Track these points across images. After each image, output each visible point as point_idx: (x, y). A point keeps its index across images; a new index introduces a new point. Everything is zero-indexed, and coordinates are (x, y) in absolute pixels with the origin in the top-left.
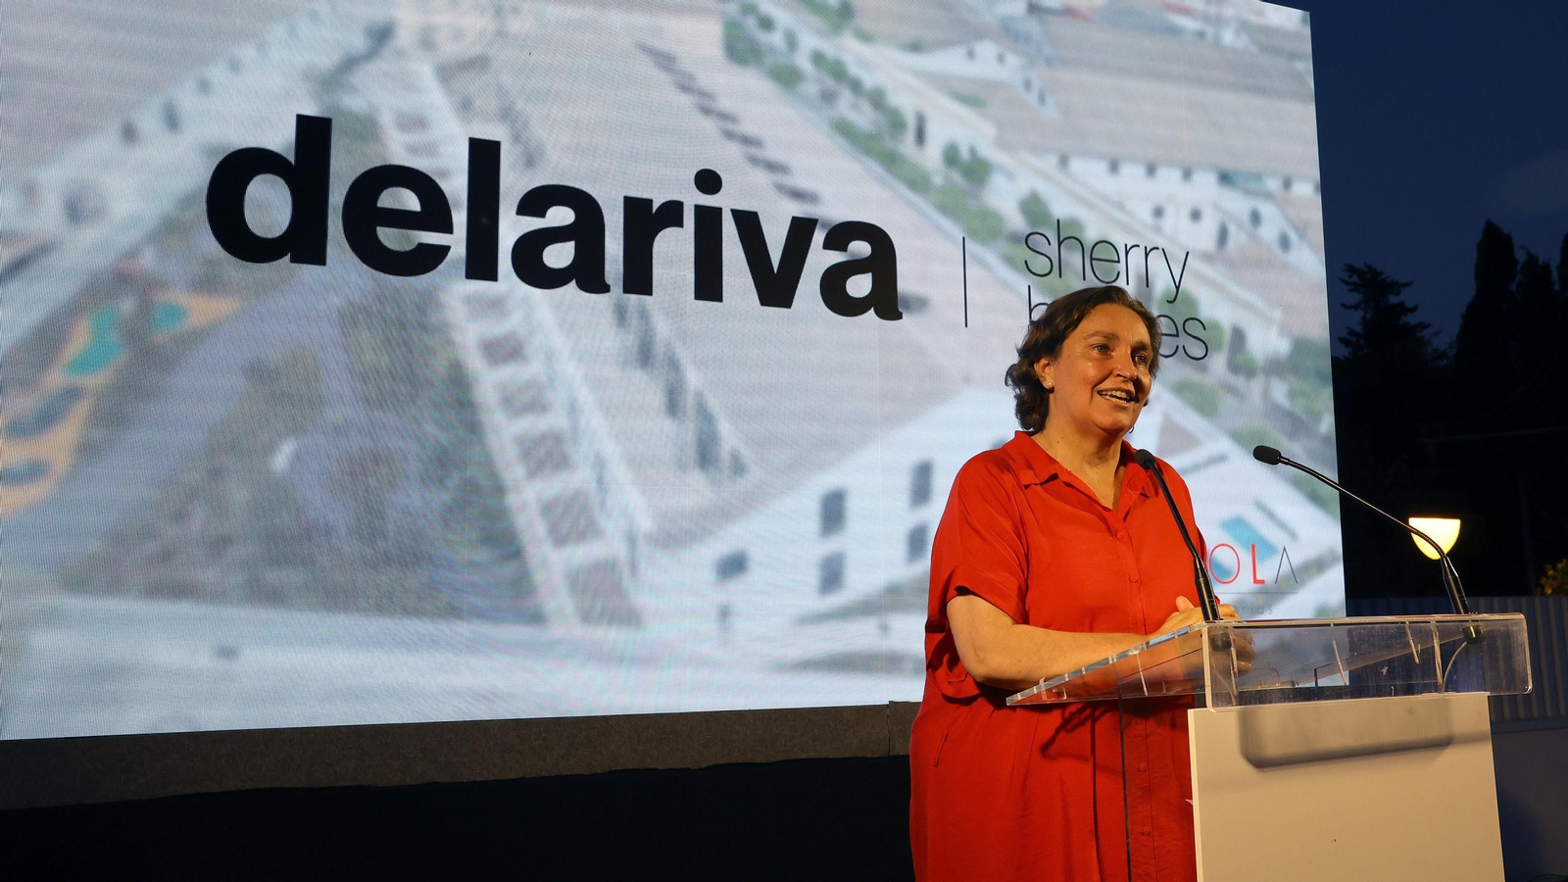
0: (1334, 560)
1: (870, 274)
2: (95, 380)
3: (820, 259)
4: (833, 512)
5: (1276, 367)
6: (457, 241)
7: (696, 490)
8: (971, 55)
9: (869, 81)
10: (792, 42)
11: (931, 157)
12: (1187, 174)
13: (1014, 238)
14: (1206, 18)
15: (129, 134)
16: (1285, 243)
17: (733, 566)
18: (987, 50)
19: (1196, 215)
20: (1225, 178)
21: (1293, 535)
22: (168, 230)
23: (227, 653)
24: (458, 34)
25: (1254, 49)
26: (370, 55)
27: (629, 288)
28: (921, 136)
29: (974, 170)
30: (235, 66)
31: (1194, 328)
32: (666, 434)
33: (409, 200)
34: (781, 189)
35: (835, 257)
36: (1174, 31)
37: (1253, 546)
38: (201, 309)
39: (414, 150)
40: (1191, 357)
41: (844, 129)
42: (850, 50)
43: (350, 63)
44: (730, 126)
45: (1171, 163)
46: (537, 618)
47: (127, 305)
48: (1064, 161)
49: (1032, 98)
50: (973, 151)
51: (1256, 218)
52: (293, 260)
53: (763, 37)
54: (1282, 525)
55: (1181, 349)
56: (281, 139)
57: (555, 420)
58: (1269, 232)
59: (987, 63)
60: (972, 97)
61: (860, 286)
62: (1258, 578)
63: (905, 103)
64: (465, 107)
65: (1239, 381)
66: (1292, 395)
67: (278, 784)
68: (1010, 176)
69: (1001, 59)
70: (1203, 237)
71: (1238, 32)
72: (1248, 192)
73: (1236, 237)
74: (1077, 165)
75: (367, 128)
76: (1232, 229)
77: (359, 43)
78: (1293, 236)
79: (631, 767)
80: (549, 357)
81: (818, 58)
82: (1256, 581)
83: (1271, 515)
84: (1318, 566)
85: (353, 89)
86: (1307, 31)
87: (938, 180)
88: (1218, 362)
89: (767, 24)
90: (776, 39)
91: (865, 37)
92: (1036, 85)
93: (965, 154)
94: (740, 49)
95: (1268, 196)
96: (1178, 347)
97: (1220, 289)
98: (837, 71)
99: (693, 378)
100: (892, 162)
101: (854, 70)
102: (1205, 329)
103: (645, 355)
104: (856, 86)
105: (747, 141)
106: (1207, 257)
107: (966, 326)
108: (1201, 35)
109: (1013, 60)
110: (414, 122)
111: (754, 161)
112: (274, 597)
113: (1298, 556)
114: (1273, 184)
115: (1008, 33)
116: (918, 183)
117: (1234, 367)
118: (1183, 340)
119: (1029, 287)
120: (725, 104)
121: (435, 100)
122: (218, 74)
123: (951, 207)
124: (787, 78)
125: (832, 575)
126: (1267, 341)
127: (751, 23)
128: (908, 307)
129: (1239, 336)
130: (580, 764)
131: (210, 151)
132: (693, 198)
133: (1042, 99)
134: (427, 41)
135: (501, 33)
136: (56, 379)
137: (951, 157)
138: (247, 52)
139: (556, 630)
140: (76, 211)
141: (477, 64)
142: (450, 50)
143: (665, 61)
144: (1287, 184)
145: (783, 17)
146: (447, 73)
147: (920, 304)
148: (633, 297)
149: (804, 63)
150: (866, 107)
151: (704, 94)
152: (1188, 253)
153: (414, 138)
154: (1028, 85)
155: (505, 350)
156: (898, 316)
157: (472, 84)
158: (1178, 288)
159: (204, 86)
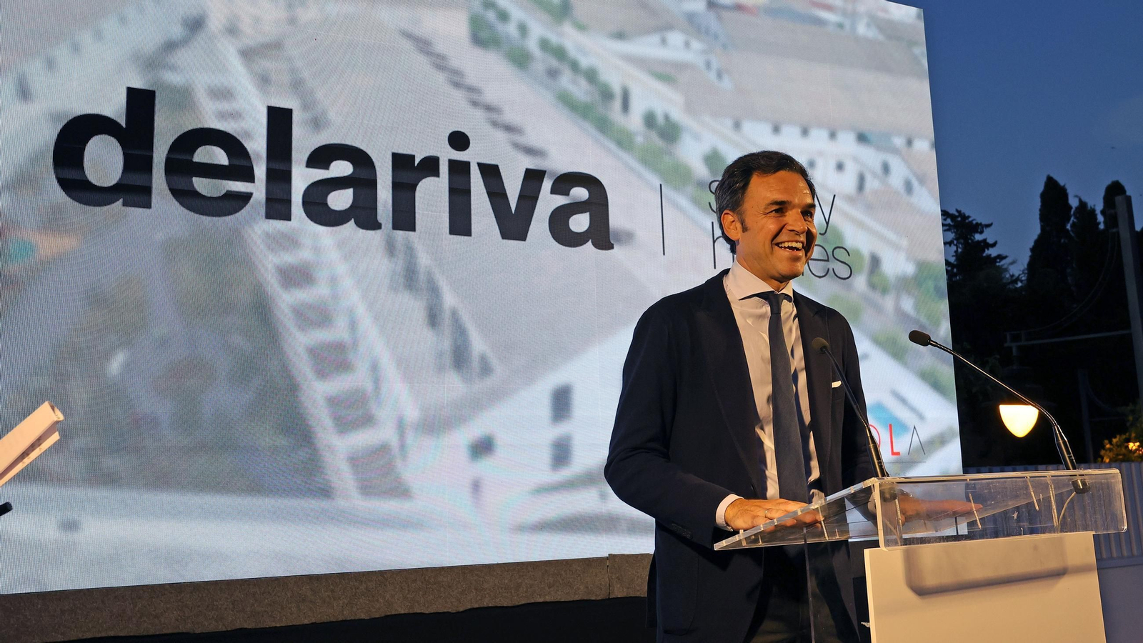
0: (953, 436)
1: (588, 214)
3: (548, 201)
4: (562, 402)
5: (905, 284)
6: (258, 189)
7: (453, 386)
8: (664, 41)
9: (584, 62)
10: (523, 29)
11: (634, 122)
12: (833, 135)
13: (700, 184)
14: (844, 13)
16: (909, 187)
17: (483, 448)
18: (676, 38)
19: (840, 167)
20: (862, 138)
21: (921, 417)
22: (21, 182)
23: (70, 526)
24: (258, 22)
25: (881, 37)
26: (184, 42)
27: (396, 226)
28: (626, 106)
29: (669, 132)
30: (76, 48)
31: (840, 254)
32: (427, 342)
33: (220, 157)
34: (517, 146)
35: (561, 200)
36: (820, 22)
37: (890, 426)
38: (47, 245)
39: (222, 116)
40: (839, 278)
41: (566, 101)
42: (569, 38)
43: (170, 46)
44: (475, 97)
45: (820, 126)
46: (326, 492)
48: (737, 125)
49: (712, 76)
50: (667, 117)
51: (886, 168)
52: (124, 205)
53: (501, 28)
54: (913, 409)
55: (831, 271)
56: (114, 107)
57: (338, 332)
58: (896, 180)
59: (676, 47)
60: (666, 74)
61: (580, 223)
62: (895, 451)
63: (613, 79)
64: (264, 81)
65: (876, 296)
66: (917, 307)
67: (112, 634)
68: (697, 137)
69: (687, 45)
70: (847, 182)
71: (868, 25)
72: (879, 148)
73: (872, 184)
74: (747, 126)
75: (184, 97)
76: (869, 178)
77: (177, 31)
78: (915, 183)
79: (403, 612)
80: (333, 280)
81: (545, 45)
82: (893, 453)
83: (903, 401)
84: (940, 441)
85: (173, 68)
86: (922, 25)
87: (639, 140)
88: (860, 282)
89: (504, 16)
90: (511, 29)
91: (581, 27)
92: (715, 65)
93: (660, 120)
94: (482, 36)
95: (895, 151)
96: (828, 269)
97: (860, 225)
98: (560, 53)
99: (449, 299)
100: (603, 126)
101: (572, 52)
102: (849, 255)
103: (410, 278)
104: (575, 66)
105: (489, 108)
106: (850, 199)
107: (664, 254)
108: (841, 26)
109: (696, 45)
110: (222, 94)
111: (495, 124)
112: (109, 480)
113: (925, 433)
114: (899, 142)
115: (692, 24)
116: (623, 141)
117: (872, 286)
118: (834, 265)
119: (713, 223)
120: (471, 79)
121: (239, 76)
122: (62, 53)
123: (650, 159)
124: (520, 59)
125: (561, 453)
126: (897, 265)
127: (491, 16)
128: (619, 240)
129: (875, 261)
130: (361, 610)
131: (55, 117)
132: (447, 154)
133: (719, 75)
134: (232, 30)
137: (650, 120)
138: (86, 38)
139: (341, 503)
141: (273, 47)
142: (251, 36)
143: (423, 45)
144: (910, 143)
145: (517, 14)
146: (247, 55)
147: (627, 237)
148: (400, 233)
149: (532, 45)
150: (583, 83)
151: (456, 72)
152: (835, 196)
153: (225, 106)
154: (708, 65)
155: (297, 276)
156: (611, 247)
157: (267, 64)
158: (827, 223)
159: (51, 64)
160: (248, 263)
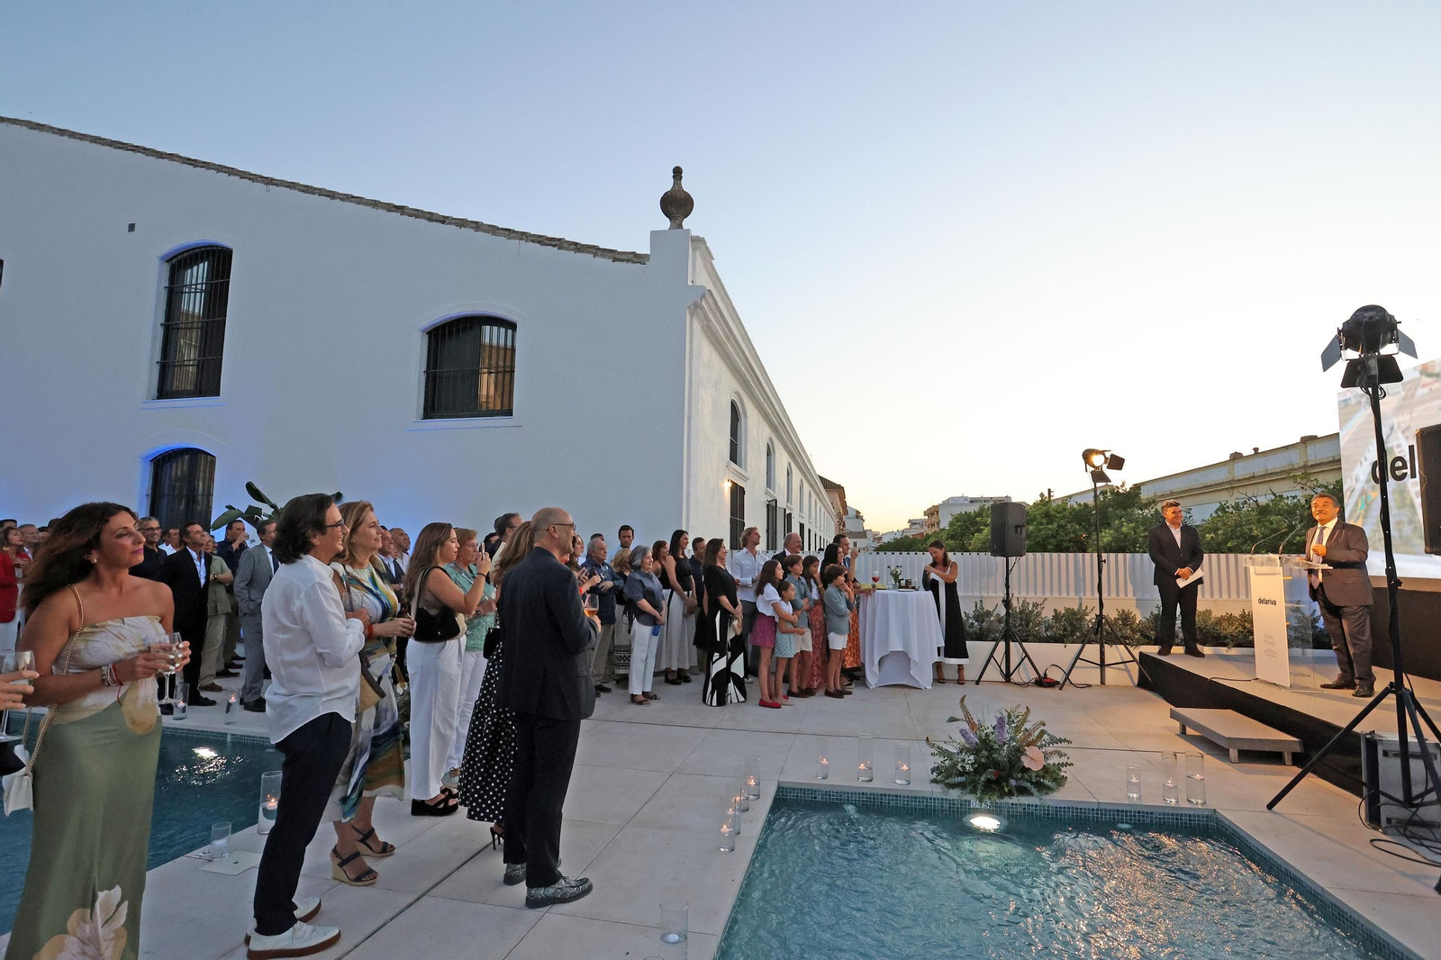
2: (1362, 512)
6: (1408, 471)
15: (1361, 463)
22: (1368, 481)
24: (1404, 422)
26: (1391, 433)
33: (1399, 464)
47: (1364, 497)
64: (1407, 438)
110: (1399, 446)
135: (1412, 418)
136: (1358, 512)
140: (1357, 481)
142: (1403, 426)
146: (1403, 432)
153: (1399, 449)
157: (1407, 434)
159: (1369, 451)
160: (1408, 492)
